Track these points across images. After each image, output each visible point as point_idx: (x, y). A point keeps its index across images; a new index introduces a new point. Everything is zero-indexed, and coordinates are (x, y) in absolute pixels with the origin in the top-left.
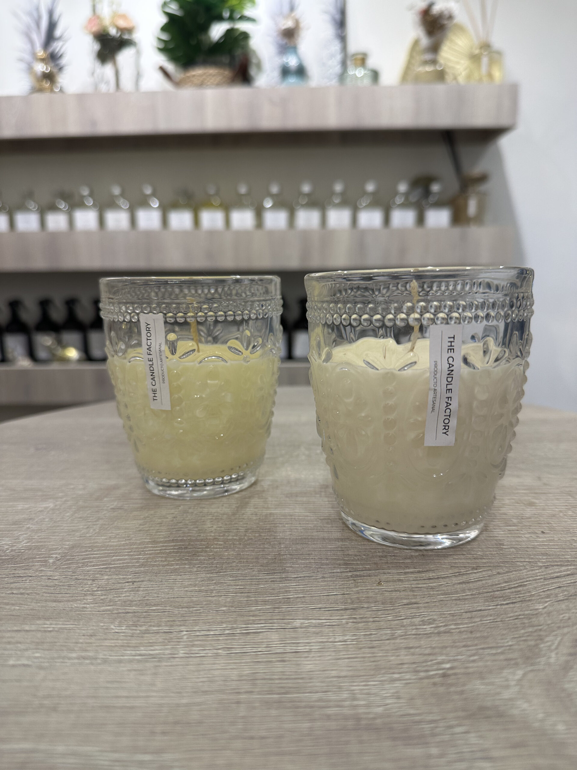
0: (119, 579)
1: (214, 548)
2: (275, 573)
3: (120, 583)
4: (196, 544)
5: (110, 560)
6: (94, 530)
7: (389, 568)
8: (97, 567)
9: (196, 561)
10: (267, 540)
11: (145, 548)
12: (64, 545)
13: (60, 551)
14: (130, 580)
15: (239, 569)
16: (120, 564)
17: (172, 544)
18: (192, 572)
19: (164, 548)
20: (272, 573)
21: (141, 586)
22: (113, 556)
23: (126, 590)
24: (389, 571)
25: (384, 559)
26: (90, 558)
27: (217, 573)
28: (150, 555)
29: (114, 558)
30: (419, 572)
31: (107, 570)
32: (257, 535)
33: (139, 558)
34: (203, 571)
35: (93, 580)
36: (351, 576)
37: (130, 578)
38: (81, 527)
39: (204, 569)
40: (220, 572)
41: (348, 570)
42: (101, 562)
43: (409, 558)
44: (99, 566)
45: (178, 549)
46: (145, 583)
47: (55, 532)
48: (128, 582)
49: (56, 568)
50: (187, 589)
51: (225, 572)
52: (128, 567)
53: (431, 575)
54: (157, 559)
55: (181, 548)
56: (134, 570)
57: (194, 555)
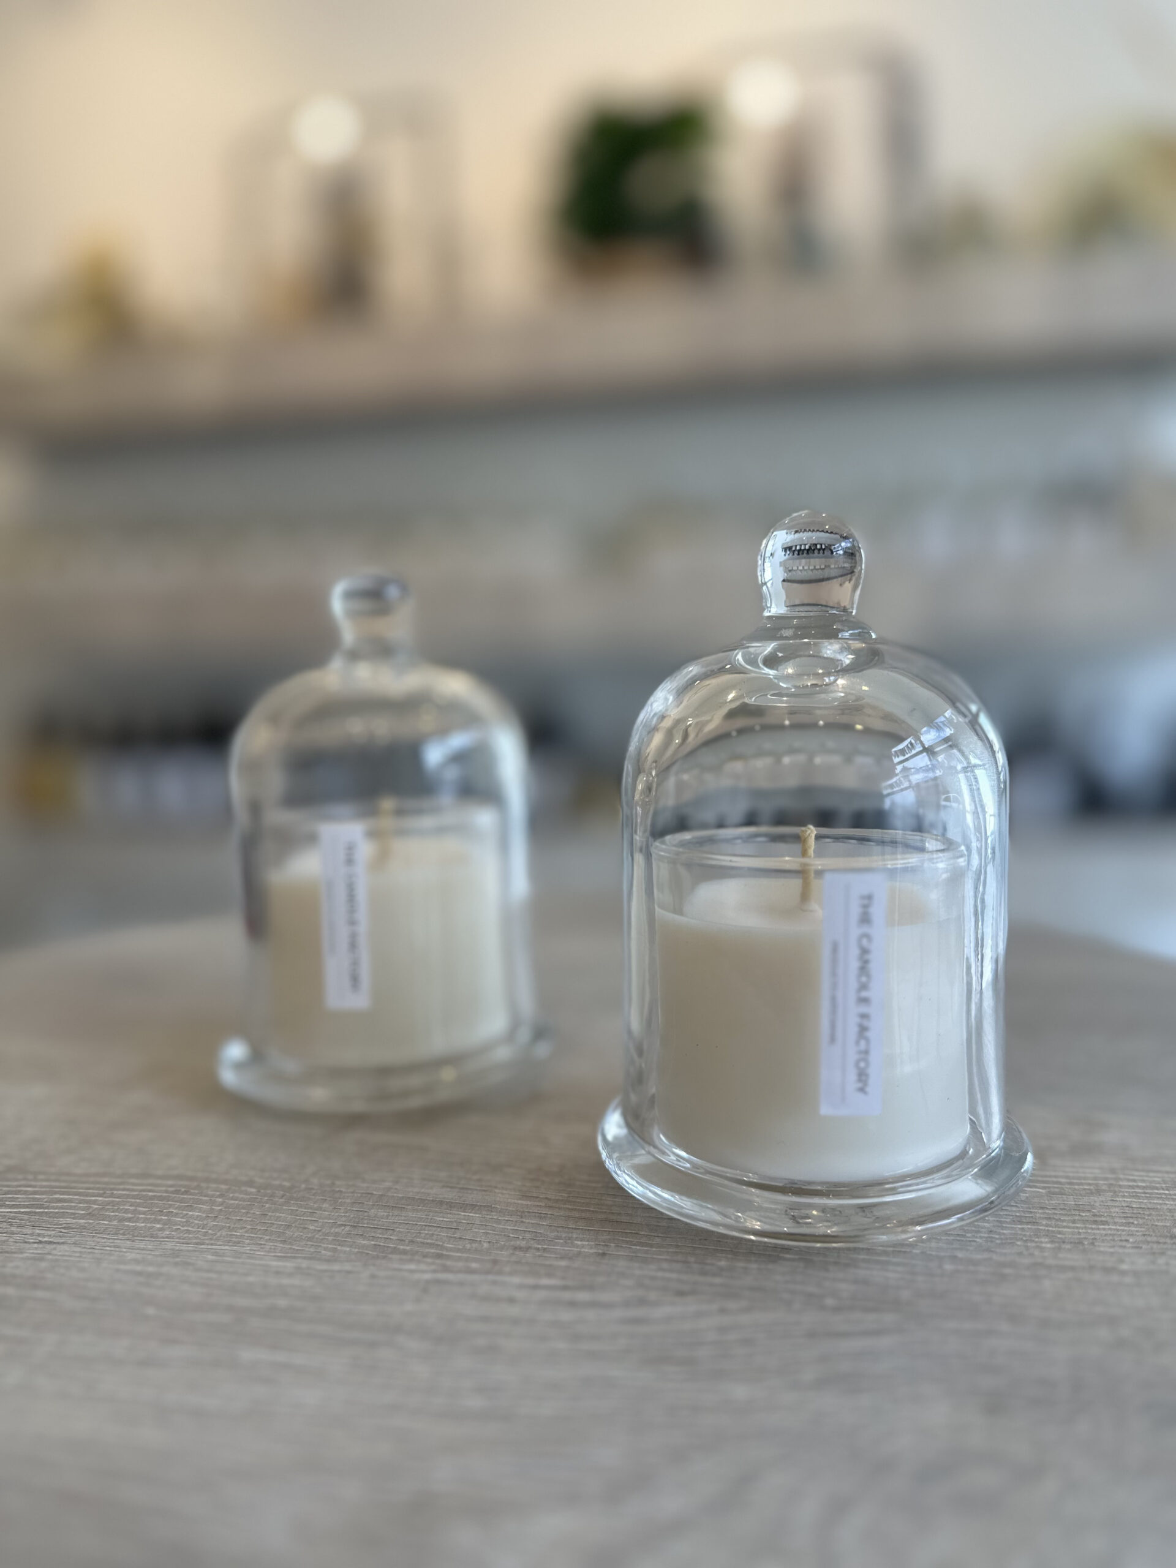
0: (32, 1234)
1: (232, 1199)
2: (295, 1257)
4: (209, 1188)
5: (45, 1200)
7: (511, 1274)
9: (182, 1218)
10: (337, 1195)
15: (239, 1243)
17: (170, 1182)
18: (157, 1237)
20: (291, 1257)
21: (54, 1252)
22: (56, 1193)
23: (25, 1255)
24: (507, 1279)
25: (521, 1254)
26: (18, 1192)
27: (197, 1244)
28: (116, 1198)
29: (57, 1196)
30: (565, 1288)
31: (26, 1217)
32: (328, 1182)
33: (95, 1202)
34: (178, 1238)
36: (428, 1282)
39: (181, 1235)
40: (203, 1244)
41: (433, 1267)
42: (29, 1201)
43: (570, 1258)
44: (21, 1208)
45: (172, 1192)
46: (65, 1247)
48: (41, 1242)
50: (122, 1267)
51: (212, 1244)
52: (63, 1215)
53: (583, 1296)
54: (121, 1207)
55: (177, 1192)
56: (68, 1222)
57: (188, 1206)
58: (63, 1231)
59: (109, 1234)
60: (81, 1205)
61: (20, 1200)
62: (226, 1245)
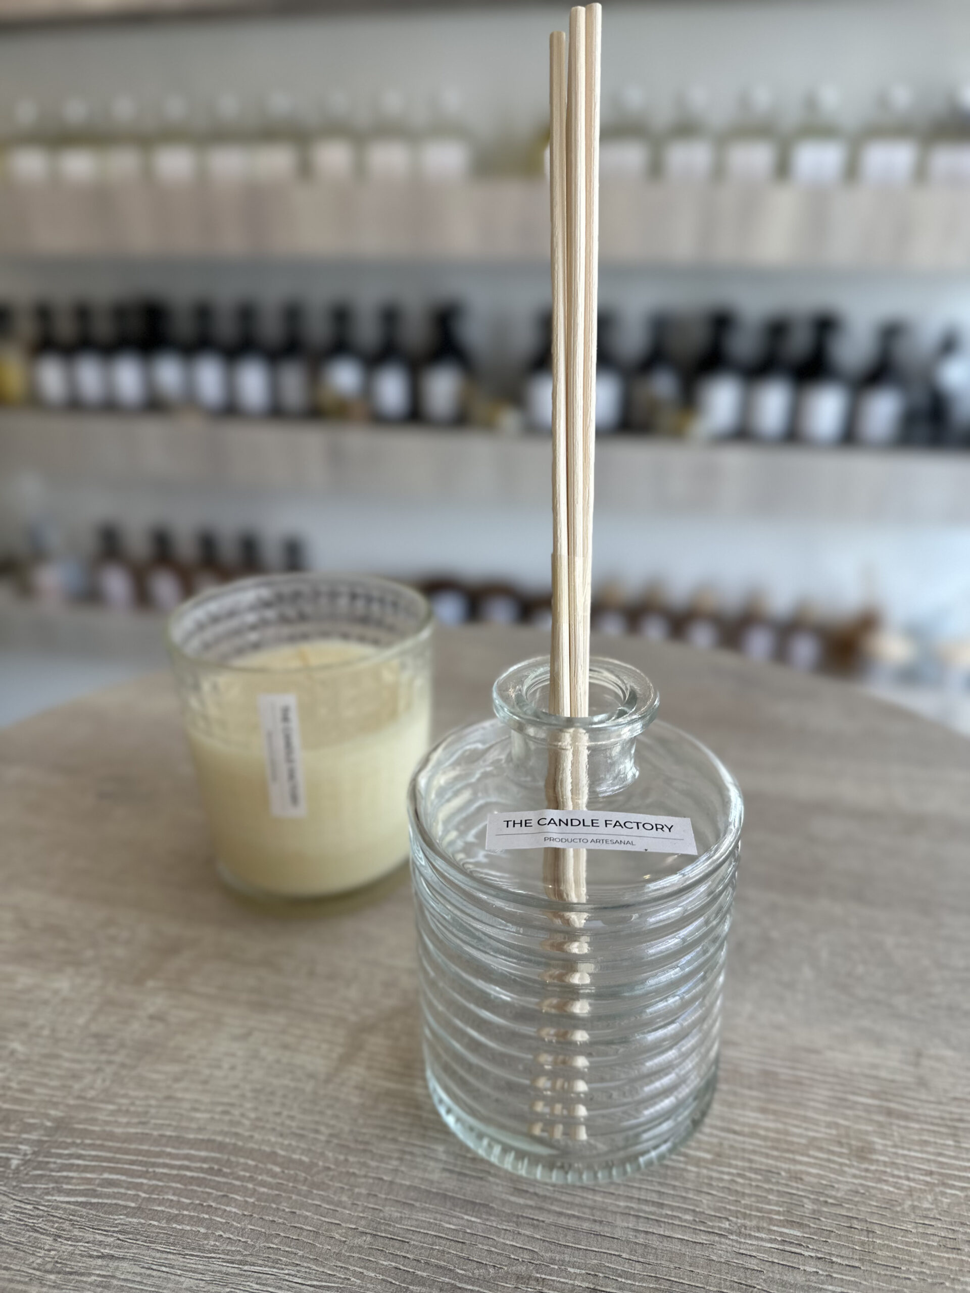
0: (93, 1242)
1: (263, 1184)
3: (91, 1256)
4: (238, 1164)
5: (97, 1182)
6: (104, 1080)
8: (72, 1199)
9: (221, 1217)
10: (352, 1180)
11: (159, 1155)
12: (47, 1116)
13: (34, 1136)
14: (107, 1251)
15: (276, 1261)
16: (108, 1196)
17: (203, 1154)
18: (203, 1251)
19: (186, 1163)
21: (118, 1274)
22: (105, 1170)
26: (70, 1168)
28: (159, 1180)
29: (106, 1176)
31: (84, 1211)
32: (342, 1157)
33: (141, 1187)
34: (223, 1252)
35: (56, 1237)
37: (109, 1245)
38: (88, 1065)
39: (224, 1247)
40: (245, 1263)
42: (83, 1184)
44: (77, 1195)
45: (206, 1171)
46: (125, 1265)
47: (45, 1075)
48: (102, 1257)
49: (15, 1187)
51: (253, 1264)
52: (115, 1209)
54: (166, 1197)
55: (210, 1171)
56: (122, 1222)
57: (224, 1196)
58: (121, 1237)
59: (161, 1243)
60: (129, 1192)
61: (74, 1181)
62: (266, 1266)
